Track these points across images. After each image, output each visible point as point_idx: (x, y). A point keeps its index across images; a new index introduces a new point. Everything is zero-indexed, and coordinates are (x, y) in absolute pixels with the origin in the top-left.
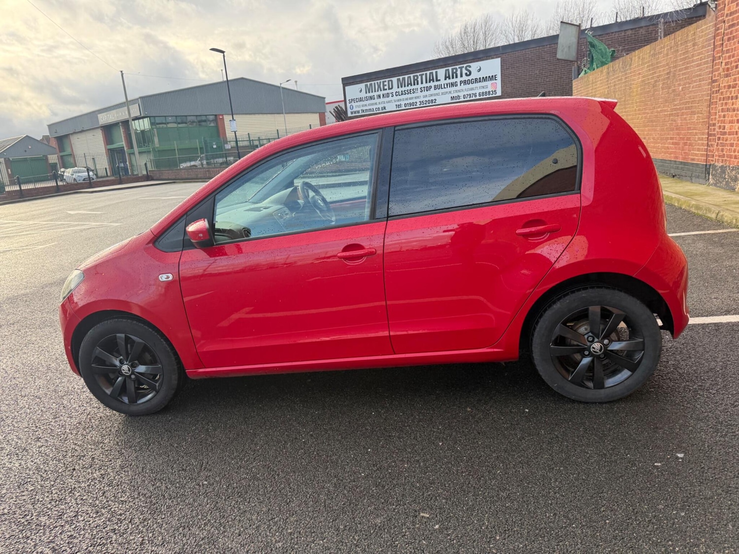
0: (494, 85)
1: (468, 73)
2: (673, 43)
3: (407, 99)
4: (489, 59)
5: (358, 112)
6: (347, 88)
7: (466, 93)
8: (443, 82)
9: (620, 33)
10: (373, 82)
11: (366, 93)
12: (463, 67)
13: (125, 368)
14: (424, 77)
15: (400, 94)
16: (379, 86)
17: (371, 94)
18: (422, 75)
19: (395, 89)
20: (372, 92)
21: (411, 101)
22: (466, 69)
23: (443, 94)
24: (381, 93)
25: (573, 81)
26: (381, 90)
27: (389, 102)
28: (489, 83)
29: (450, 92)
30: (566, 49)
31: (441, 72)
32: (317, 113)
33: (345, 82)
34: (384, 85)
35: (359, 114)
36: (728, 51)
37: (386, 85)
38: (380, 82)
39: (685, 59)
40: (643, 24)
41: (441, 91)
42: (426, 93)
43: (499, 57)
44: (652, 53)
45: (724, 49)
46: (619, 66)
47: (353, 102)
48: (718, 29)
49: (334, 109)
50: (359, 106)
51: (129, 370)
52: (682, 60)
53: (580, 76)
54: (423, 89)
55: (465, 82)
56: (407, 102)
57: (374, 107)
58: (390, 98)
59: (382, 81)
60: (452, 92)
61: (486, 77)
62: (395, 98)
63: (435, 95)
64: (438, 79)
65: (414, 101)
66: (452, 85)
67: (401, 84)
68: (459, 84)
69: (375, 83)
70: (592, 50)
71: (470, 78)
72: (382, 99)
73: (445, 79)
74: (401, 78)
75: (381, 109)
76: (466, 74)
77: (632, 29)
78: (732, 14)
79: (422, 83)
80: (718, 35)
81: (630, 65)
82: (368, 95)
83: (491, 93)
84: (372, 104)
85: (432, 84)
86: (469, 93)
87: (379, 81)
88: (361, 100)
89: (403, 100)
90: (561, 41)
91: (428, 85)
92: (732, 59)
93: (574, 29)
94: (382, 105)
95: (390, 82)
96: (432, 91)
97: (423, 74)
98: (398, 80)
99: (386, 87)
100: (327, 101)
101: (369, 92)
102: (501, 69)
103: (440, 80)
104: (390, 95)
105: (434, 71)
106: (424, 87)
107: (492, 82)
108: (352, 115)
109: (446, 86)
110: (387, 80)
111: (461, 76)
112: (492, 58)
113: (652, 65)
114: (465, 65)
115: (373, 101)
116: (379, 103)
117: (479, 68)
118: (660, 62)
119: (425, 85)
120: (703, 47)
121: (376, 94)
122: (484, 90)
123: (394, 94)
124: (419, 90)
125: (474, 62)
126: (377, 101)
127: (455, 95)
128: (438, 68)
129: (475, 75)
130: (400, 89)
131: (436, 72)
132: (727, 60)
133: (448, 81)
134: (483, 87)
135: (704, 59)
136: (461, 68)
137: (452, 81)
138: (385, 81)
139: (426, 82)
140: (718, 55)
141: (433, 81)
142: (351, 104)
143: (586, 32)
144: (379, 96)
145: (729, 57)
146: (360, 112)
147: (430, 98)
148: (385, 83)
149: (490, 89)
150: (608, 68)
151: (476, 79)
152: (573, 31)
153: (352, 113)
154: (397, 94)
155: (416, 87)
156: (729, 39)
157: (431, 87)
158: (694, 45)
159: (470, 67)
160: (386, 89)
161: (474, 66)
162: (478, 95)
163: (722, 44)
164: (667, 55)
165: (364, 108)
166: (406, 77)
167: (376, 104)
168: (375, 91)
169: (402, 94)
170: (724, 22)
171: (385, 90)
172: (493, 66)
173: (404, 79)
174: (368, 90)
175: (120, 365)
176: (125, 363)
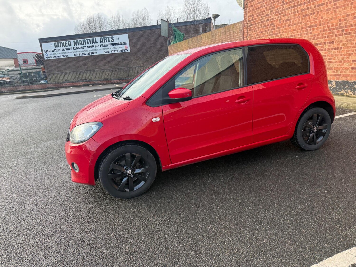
0: (127, 47)
1: (113, 40)
2: (223, 31)
3: (80, 51)
4: (122, 34)
5: (51, 57)
6: (42, 44)
7: (112, 50)
8: (99, 44)
10: (59, 42)
11: (55, 47)
12: (110, 37)
13: (129, 172)
14: (89, 41)
15: (76, 49)
16: (63, 44)
17: (58, 48)
18: (87, 40)
19: (73, 46)
20: (59, 47)
21: (83, 53)
22: (111, 38)
23: (100, 50)
24: (65, 48)
25: (168, 46)
26: (64, 46)
27: (69, 53)
28: (123, 46)
29: (104, 49)
30: (164, 32)
31: (98, 39)
32: (12, 59)
34: (66, 44)
35: (51, 59)
36: (250, 35)
37: (67, 44)
38: (63, 42)
39: (230, 37)
41: (99, 48)
42: (91, 49)
43: (127, 34)
44: (212, 35)
45: (248, 34)
46: (195, 40)
47: (47, 52)
48: (245, 26)
50: (51, 54)
51: (131, 173)
52: (228, 37)
53: (171, 44)
54: (89, 47)
55: (111, 45)
56: (80, 53)
57: (61, 55)
58: (70, 51)
59: (64, 41)
60: (105, 49)
61: (122, 43)
62: (73, 50)
63: (96, 50)
64: (97, 42)
65: (85, 52)
66: (105, 45)
67: (75, 44)
68: (108, 45)
69: (60, 43)
70: (175, 33)
71: (114, 42)
72: (65, 51)
73: (101, 42)
74: (76, 40)
75: (65, 56)
76: (111, 41)
78: (250, 21)
79: (88, 44)
80: (245, 28)
81: (201, 39)
82: (56, 48)
83: (125, 50)
84: (59, 53)
85: (94, 44)
86: (114, 50)
87: (62, 42)
88: (52, 51)
89: (78, 52)
90: (162, 27)
91: (92, 45)
92: (252, 38)
93: (166, 23)
94: (66, 54)
95: (69, 42)
96: (94, 48)
97: (88, 39)
98: (74, 41)
99: (67, 45)
100: (18, 52)
101: (57, 47)
102: (129, 40)
103: (98, 43)
104: (70, 49)
105: (94, 38)
106: (89, 46)
107: (125, 45)
108: (47, 59)
109: (101, 46)
110: (67, 41)
111: (109, 41)
112: (124, 34)
113: (213, 40)
114: (110, 36)
115: (59, 52)
116: (64, 53)
117: (118, 38)
118: (217, 39)
119: (89, 45)
120: (238, 33)
121: (61, 48)
122: (122, 49)
123: (73, 49)
124: (87, 47)
125: (115, 35)
126: (62, 52)
127: (107, 50)
128: (96, 37)
129: (116, 41)
130: (76, 46)
131: (95, 39)
132: (250, 38)
133: (102, 43)
134: (121, 47)
135: (239, 37)
136: (109, 38)
137: (104, 43)
138: (67, 42)
139: (90, 43)
140: (246, 36)
141: (94, 43)
142: (46, 53)
143: (172, 25)
144: (63, 50)
145: (251, 37)
146: (53, 57)
147: (94, 52)
148: (66, 43)
149: (124, 48)
150: (189, 41)
151: (117, 43)
152: (166, 24)
153: (47, 58)
154: (74, 49)
155: (85, 45)
156: (250, 30)
157: (93, 46)
158: (233, 32)
159: (113, 37)
160: (67, 46)
161: (115, 37)
162: (118, 51)
163: (247, 32)
164: (220, 35)
165: (55, 55)
166: (79, 40)
167: (62, 53)
168: (61, 47)
169: (77, 49)
170: (247, 24)
171: (66, 46)
172: (125, 38)
173: (77, 41)
174: (56, 46)
175: (126, 171)
176: (129, 169)
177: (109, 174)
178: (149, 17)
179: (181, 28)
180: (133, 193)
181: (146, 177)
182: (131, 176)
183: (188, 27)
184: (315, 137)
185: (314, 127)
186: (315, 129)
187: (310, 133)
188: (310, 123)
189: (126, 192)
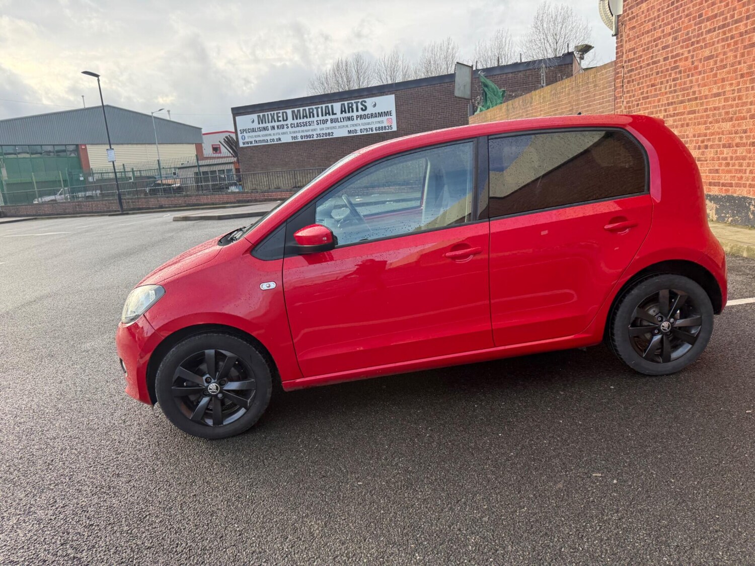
0: (390, 121)
1: (364, 108)
2: (574, 85)
3: (303, 131)
4: (383, 95)
5: (251, 143)
6: (237, 118)
7: (362, 127)
8: (339, 116)
9: (502, 75)
10: (266, 113)
11: (259, 123)
12: (359, 102)
13: (213, 386)
14: (320, 110)
15: (296, 126)
16: (273, 117)
17: (264, 125)
18: (317, 109)
19: (290, 121)
20: (265, 123)
21: (308, 134)
22: (362, 104)
23: (340, 127)
24: (276, 124)
25: (470, 118)
26: (275, 121)
27: (283, 133)
28: (384, 118)
29: (347, 126)
30: (462, 88)
31: (337, 106)
32: (193, 144)
33: (235, 112)
34: (278, 117)
35: (251, 145)
36: (628, 92)
37: (280, 117)
38: (274, 114)
39: (587, 97)
40: (521, 68)
41: (337, 124)
42: (322, 126)
43: (393, 94)
44: (553, 92)
45: (625, 90)
46: (519, 104)
47: (245, 132)
48: (618, 73)
49: (224, 139)
50: (252, 137)
51: (217, 389)
52: (584, 99)
53: (476, 113)
54: (319, 122)
55: (361, 117)
56: (303, 134)
57: (269, 138)
58: (285, 130)
59: (275, 112)
60: (349, 126)
61: (382, 113)
62: (290, 129)
63: (332, 128)
64: (335, 112)
65: (311, 133)
66: (349, 119)
67: (295, 116)
68: (355, 118)
69: (268, 115)
70: (486, 89)
71: (366, 113)
72: (276, 131)
73: (342, 113)
74: (296, 110)
75: (275, 140)
76: (362, 109)
77: (512, 73)
78: (629, 61)
79: (318, 116)
80: (618, 78)
81: (531, 103)
82: (261, 125)
83: (387, 128)
84: (266, 135)
85: (328, 117)
86: (365, 127)
87: (272, 113)
88: (253, 130)
89: (299, 132)
90: (457, 79)
91: (324, 118)
92: (633, 99)
93: (468, 70)
94: (277, 137)
95: (285, 114)
96: (329, 124)
97: (319, 107)
98: (293, 112)
99: (280, 119)
100: (203, 131)
101: (262, 123)
102: (396, 106)
103: (336, 114)
104: (285, 127)
105: (330, 105)
106: (320, 121)
107: (387, 117)
108: (244, 146)
109: (342, 120)
110: (281, 111)
111: (357, 111)
112: (387, 95)
113: (553, 103)
114: (360, 100)
115: (266, 132)
116: (274, 134)
117: (374, 103)
118: (562, 101)
119: (321, 118)
120: (603, 88)
121: (269, 125)
122: (380, 125)
123: (289, 126)
124: (315, 123)
125: (369, 97)
126: (270, 132)
127: (352, 129)
128: (334, 102)
129: (370, 110)
130: (295, 122)
131: (332, 106)
132: (628, 100)
133: (344, 115)
134: (379, 122)
135: (606, 98)
136: (357, 103)
137: (348, 115)
138: (279, 113)
139: (322, 115)
140: (620, 95)
141: (329, 115)
142: (243, 134)
143: (479, 73)
144: (273, 128)
145: (630, 97)
146: (253, 143)
147: (327, 131)
148: (279, 115)
149: (385, 124)
150: (507, 106)
151: (372, 115)
152: (467, 72)
153: (244, 143)
154: (292, 126)
155: (312, 119)
156: (629, 82)
157: (327, 120)
158: (595, 86)
159: (365, 102)
160: (281, 121)
161: (369, 101)
162: (374, 129)
163: (623, 86)
164: (569, 94)
165: (258, 139)
166: (301, 109)
167: (270, 135)
168: (269, 122)
169: (298, 126)
170: (623, 67)
171: (279, 121)
172: (388, 102)
173: (299, 111)
174: (261, 121)
175: (206, 384)
176: (213, 381)
177: (173, 388)
178: (457, 55)
179: (504, 77)
180: (220, 430)
181: (249, 401)
182: (217, 395)
183: (520, 74)
184: (667, 345)
185: (662, 321)
186: (665, 324)
187: (654, 335)
188: (654, 311)
189: (207, 425)
